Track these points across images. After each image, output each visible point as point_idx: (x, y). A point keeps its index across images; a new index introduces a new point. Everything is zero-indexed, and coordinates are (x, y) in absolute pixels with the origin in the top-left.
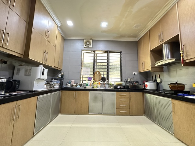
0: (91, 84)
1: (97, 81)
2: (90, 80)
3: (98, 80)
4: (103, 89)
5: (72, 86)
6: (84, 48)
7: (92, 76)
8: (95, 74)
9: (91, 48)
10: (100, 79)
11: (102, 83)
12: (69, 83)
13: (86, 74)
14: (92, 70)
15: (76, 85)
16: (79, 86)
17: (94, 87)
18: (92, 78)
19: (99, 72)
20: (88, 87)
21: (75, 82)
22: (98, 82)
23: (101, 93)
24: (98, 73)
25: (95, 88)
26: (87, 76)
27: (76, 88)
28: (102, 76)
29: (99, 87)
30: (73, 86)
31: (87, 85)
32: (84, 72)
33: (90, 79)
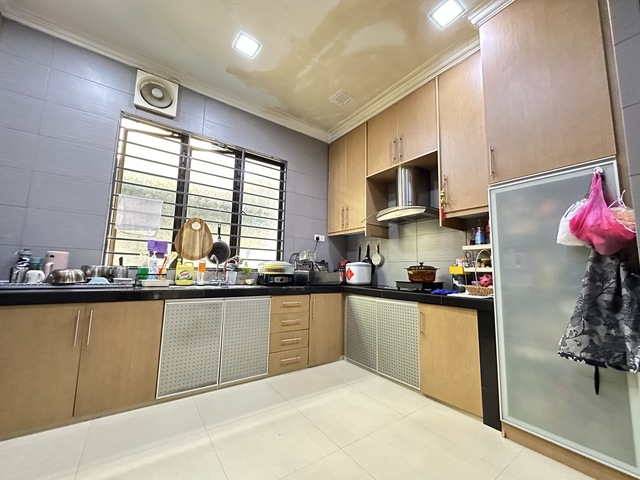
0: (164, 272)
1: (192, 258)
2: (160, 255)
3: (197, 253)
4: (219, 287)
5: (56, 278)
6: (138, 107)
7: (168, 237)
8: (186, 231)
9: (171, 118)
10: (208, 249)
11: (215, 266)
12: (31, 267)
13: (137, 227)
14: (172, 210)
15: (80, 272)
16: (98, 281)
17: (177, 282)
18: (170, 246)
19: (201, 222)
20: (148, 283)
21: (70, 258)
22: (196, 263)
23: (217, 306)
24: (196, 226)
25: (183, 284)
26: (145, 233)
27: (81, 287)
28: (215, 239)
29: (201, 282)
30: (65, 278)
31: (143, 274)
32: (128, 216)
33: (157, 249)
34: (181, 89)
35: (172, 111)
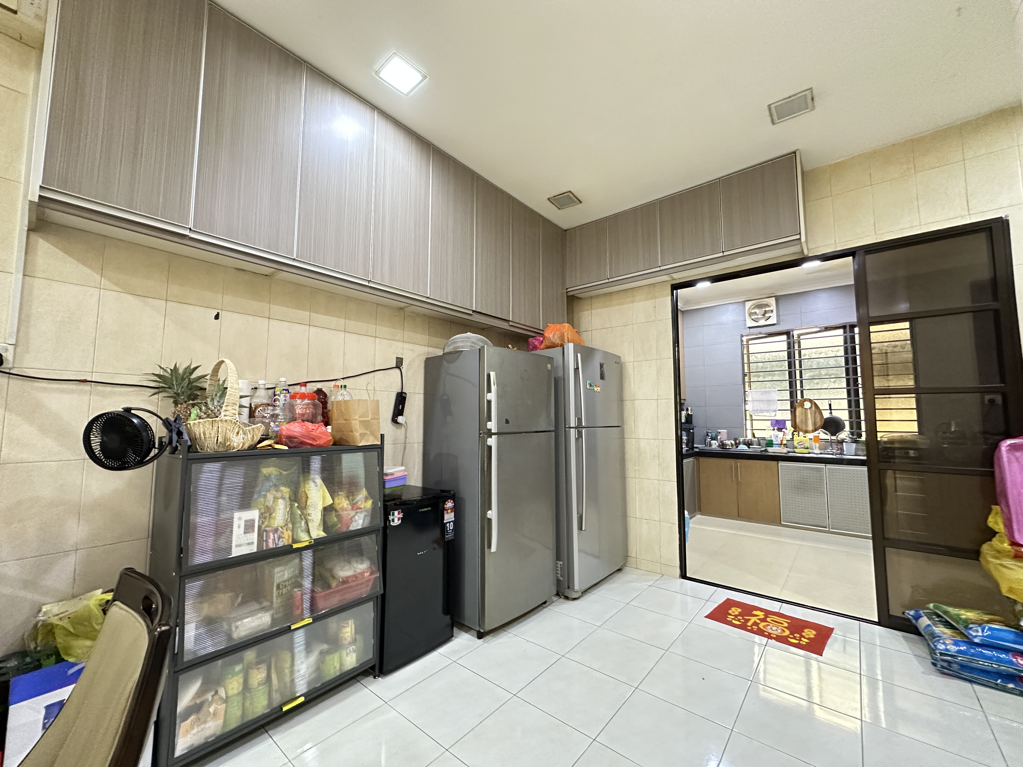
0: (785, 442)
1: (806, 432)
2: (780, 430)
3: (810, 428)
4: (834, 457)
5: (722, 445)
6: (750, 328)
7: (787, 416)
8: (799, 411)
9: (774, 325)
10: (819, 424)
11: (828, 437)
12: (713, 439)
13: (762, 411)
14: (787, 395)
15: (733, 442)
16: (743, 447)
17: (796, 450)
18: (789, 424)
19: (810, 401)
20: (771, 450)
21: (728, 434)
22: (811, 436)
23: (819, 470)
24: (807, 405)
25: (800, 452)
26: (768, 414)
27: (734, 450)
28: (826, 415)
29: (817, 451)
30: (726, 445)
31: (770, 444)
32: (756, 404)
33: (779, 425)
34: (778, 299)
35: (773, 320)
